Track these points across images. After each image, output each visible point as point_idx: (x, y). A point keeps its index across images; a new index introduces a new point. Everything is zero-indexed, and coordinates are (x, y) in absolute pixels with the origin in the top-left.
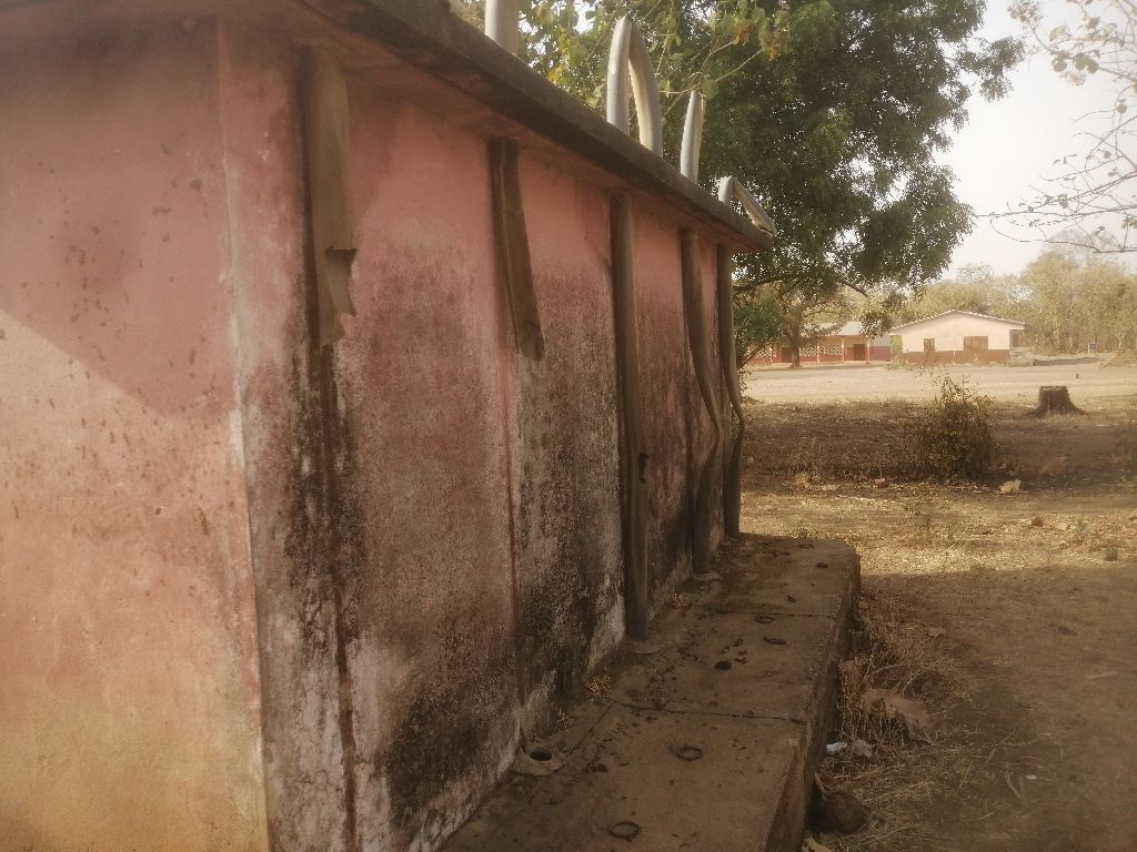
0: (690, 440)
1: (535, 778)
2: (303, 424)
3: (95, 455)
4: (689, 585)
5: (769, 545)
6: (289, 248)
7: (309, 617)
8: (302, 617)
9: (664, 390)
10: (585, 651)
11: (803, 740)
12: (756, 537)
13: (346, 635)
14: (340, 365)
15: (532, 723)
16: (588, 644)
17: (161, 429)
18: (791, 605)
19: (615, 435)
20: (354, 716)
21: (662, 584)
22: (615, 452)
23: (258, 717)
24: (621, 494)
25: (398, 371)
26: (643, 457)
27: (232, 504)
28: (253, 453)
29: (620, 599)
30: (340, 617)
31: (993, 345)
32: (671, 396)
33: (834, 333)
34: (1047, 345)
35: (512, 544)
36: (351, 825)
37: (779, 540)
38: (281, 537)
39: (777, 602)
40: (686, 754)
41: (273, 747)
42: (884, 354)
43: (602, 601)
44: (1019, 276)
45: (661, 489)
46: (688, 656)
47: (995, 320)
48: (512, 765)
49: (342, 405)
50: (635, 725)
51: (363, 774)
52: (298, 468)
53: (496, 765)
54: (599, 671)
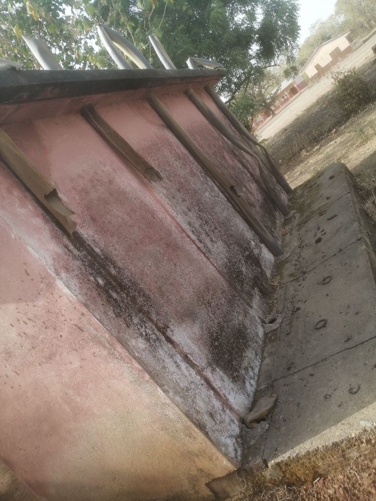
0: (247, 169)
1: (275, 330)
2: (87, 267)
3: (24, 333)
4: (286, 222)
5: (307, 185)
6: (30, 207)
7: (144, 333)
8: (141, 335)
9: (224, 158)
10: (262, 273)
11: (367, 244)
12: (300, 186)
13: (163, 330)
14: (85, 236)
15: (260, 312)
16: (262, 269)
17: (38, 307)
18: (330, 200)
19: (216, 188)
20: (188, 355)
21: (276, 229)
22: (221, 194)
23: (151, 381)
24: (234, 208)
25: (110, 223)
26: (232, 188)
27: (83, 314)
28: (75, 290)
29: (262, 245)
30: (156, 325)
31: (342, 48)
32: (228, 158)
33: (279, 91)
34: (364, 31)
35: (204, 255)
36: (217, 393)
37: (309, 181)
38: (111, 313)
39: (324, 203)
40: (326, 281)
41: (166, 387)
42: (304, 84)
43: (256, 251)
44: (334, 13)
45: (249, 195)
46: (303, 247)
47: (337, 38)
48: (264, 332)
49: (97, 250)
50: (300, 285)
51: (208, 373)
52: (98, 285)
53: (258, 336)
54: (273, 276)
